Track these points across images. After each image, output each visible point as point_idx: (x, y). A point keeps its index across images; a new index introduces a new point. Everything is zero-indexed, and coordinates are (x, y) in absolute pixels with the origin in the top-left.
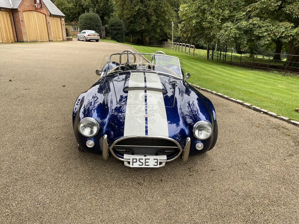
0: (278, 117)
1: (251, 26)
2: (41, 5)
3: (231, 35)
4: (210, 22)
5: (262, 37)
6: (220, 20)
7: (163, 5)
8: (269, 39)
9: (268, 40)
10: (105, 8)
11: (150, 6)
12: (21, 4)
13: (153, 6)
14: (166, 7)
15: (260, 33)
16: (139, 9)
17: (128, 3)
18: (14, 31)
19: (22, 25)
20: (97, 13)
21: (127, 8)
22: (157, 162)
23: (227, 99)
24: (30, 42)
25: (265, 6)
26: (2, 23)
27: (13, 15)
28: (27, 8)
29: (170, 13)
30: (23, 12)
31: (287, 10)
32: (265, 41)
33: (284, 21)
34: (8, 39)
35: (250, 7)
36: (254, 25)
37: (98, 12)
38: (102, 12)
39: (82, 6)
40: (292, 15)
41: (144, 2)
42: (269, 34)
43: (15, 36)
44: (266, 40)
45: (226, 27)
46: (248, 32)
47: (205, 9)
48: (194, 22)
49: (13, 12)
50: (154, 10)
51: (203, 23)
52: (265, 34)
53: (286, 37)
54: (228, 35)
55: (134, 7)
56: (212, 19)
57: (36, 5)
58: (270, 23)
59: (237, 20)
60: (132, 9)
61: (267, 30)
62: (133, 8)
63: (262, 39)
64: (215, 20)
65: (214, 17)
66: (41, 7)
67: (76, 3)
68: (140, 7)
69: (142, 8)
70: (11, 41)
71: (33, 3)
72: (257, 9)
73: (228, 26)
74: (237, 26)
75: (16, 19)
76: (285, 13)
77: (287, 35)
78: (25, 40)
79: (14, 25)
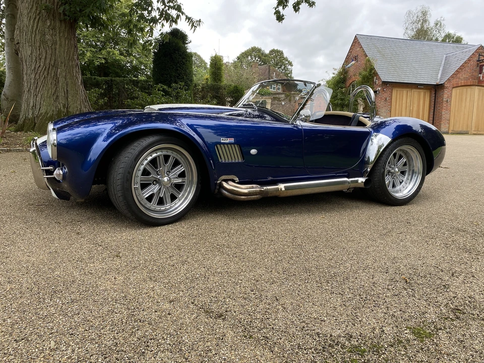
12: (452, 77)
18: (432, 116)
19: (444, 108)
24: (453, 134)
26: (416, 106)
27: (435, 94)
28: (462, 82)
30: (453, 88)
49: (436, 89)
57: (481, 76)
71: (475, 74)
75: (439, 100)
79: (433, 108)
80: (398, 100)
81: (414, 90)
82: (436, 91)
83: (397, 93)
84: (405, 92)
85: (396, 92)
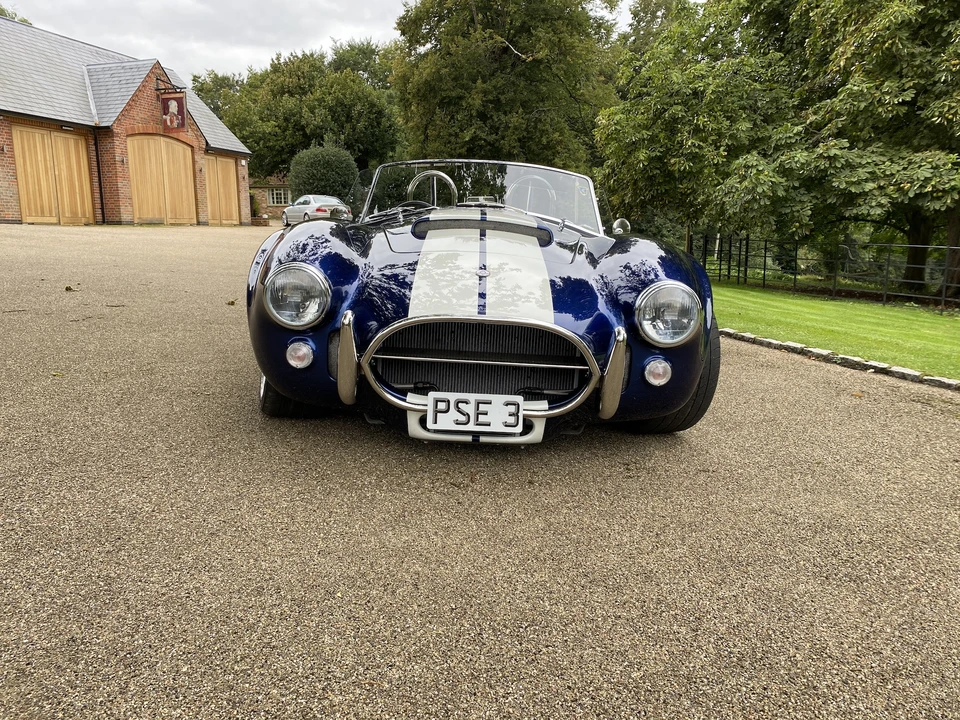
0: (926, 380)
1: (823, 164)
2: (183, 119)
3: (759, 190)
4: (694, 157)
5: (860, 195)
6: (722, 148)
7: (548, 126)
8: (884, 201)
9: (880, 205)
10: (373, 134)
11: (507, 127)
12: (122, 114)
13: (516, 128)
14: (555, 130)
15: (853, 183)
16: (473, 139)
17: (441, 120)
18: (97, 190)
19: (120, 174)
20: (347, 149)
21: (438, 136)
22: (516, 415)
23: (754, 341)
24: (141, 225)
25: (863, 105)
26: (64, 166)
27: (96, 144)
28: (139, 127)
29: (569, 150)
30: (127, 136)
31: (933, 117)
32: (872, 207)
33: (927, 147)
34: (74, 213)
35: (815, 113)
36: (832, 159)
37: (348, 146)
38: (361, 147)
39: (303, 128)
40: (952, 127)
41: (488, 119)
42: (881, 188)
43: (98, 206)
44: (874, 204)
45: (745, 167)
46: (815, 182)
47: (675, 120)
48: (642, 158)
49: (96, 137)
50: (519, 140)
51: (672, 161)
52: (870, 186)
53: (938, 194)
54: (749, 191)
55: (458, 131)
56: (700, 147)
57: (168, 118)
58: (884, 155)
59: (777, 148)
60: (453, 139)
61: (873, 177)
62: (456, 135)
63: (861, 201)
64: (708, 151)
65: (704, 140)
66: (182, 125)
67: (286, 120)
68: (478, 132)
69: (483, 135)
70: (84, 220)
71: (158, 113)
72: (839, 115)
73: (750, 164)
74: (777, 163)
75: (106, 158)
76: (928, 126)
77: (941, 187)
78: (125, 217)
79: (96, 174)
80: (27, 153)
81: (56, 134)
82: (95, 139)
83: (22, 138)
84: (37, 135)
85: (19, 136)
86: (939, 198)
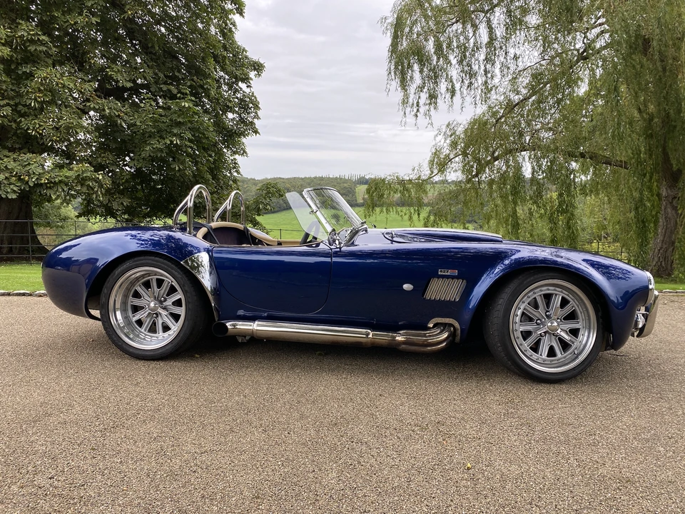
9: (14, 192)
31: (28, 129)
32: (8, 192)
42: (6, 178)
77: (53, 180)
86: (50, 188)
